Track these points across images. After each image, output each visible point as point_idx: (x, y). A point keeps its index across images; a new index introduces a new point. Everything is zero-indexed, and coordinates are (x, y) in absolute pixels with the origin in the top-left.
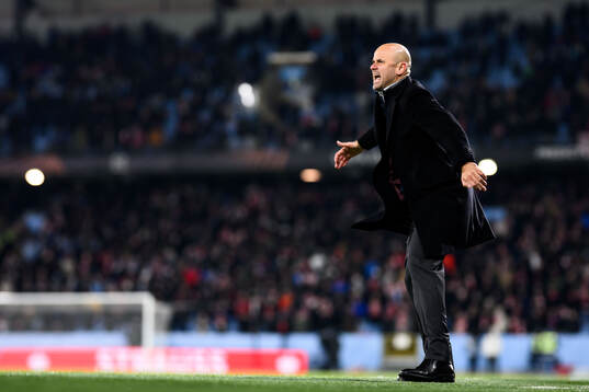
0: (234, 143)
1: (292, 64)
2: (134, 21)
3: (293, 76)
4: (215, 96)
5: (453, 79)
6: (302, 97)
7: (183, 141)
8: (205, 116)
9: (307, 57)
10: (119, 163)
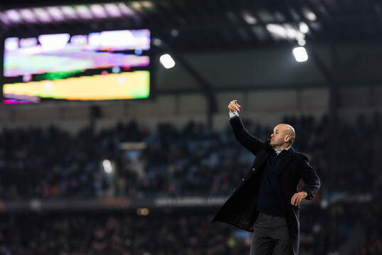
0: (100, 193)
1: (133, 150)
2: (45, 125)
3: (133, 156)
4: (90, 167)
5: (222, 158)
6: (138, 168)
7: (71, 192)
8: (84, 178)
9: (141, 146)
10: (36, 205)
